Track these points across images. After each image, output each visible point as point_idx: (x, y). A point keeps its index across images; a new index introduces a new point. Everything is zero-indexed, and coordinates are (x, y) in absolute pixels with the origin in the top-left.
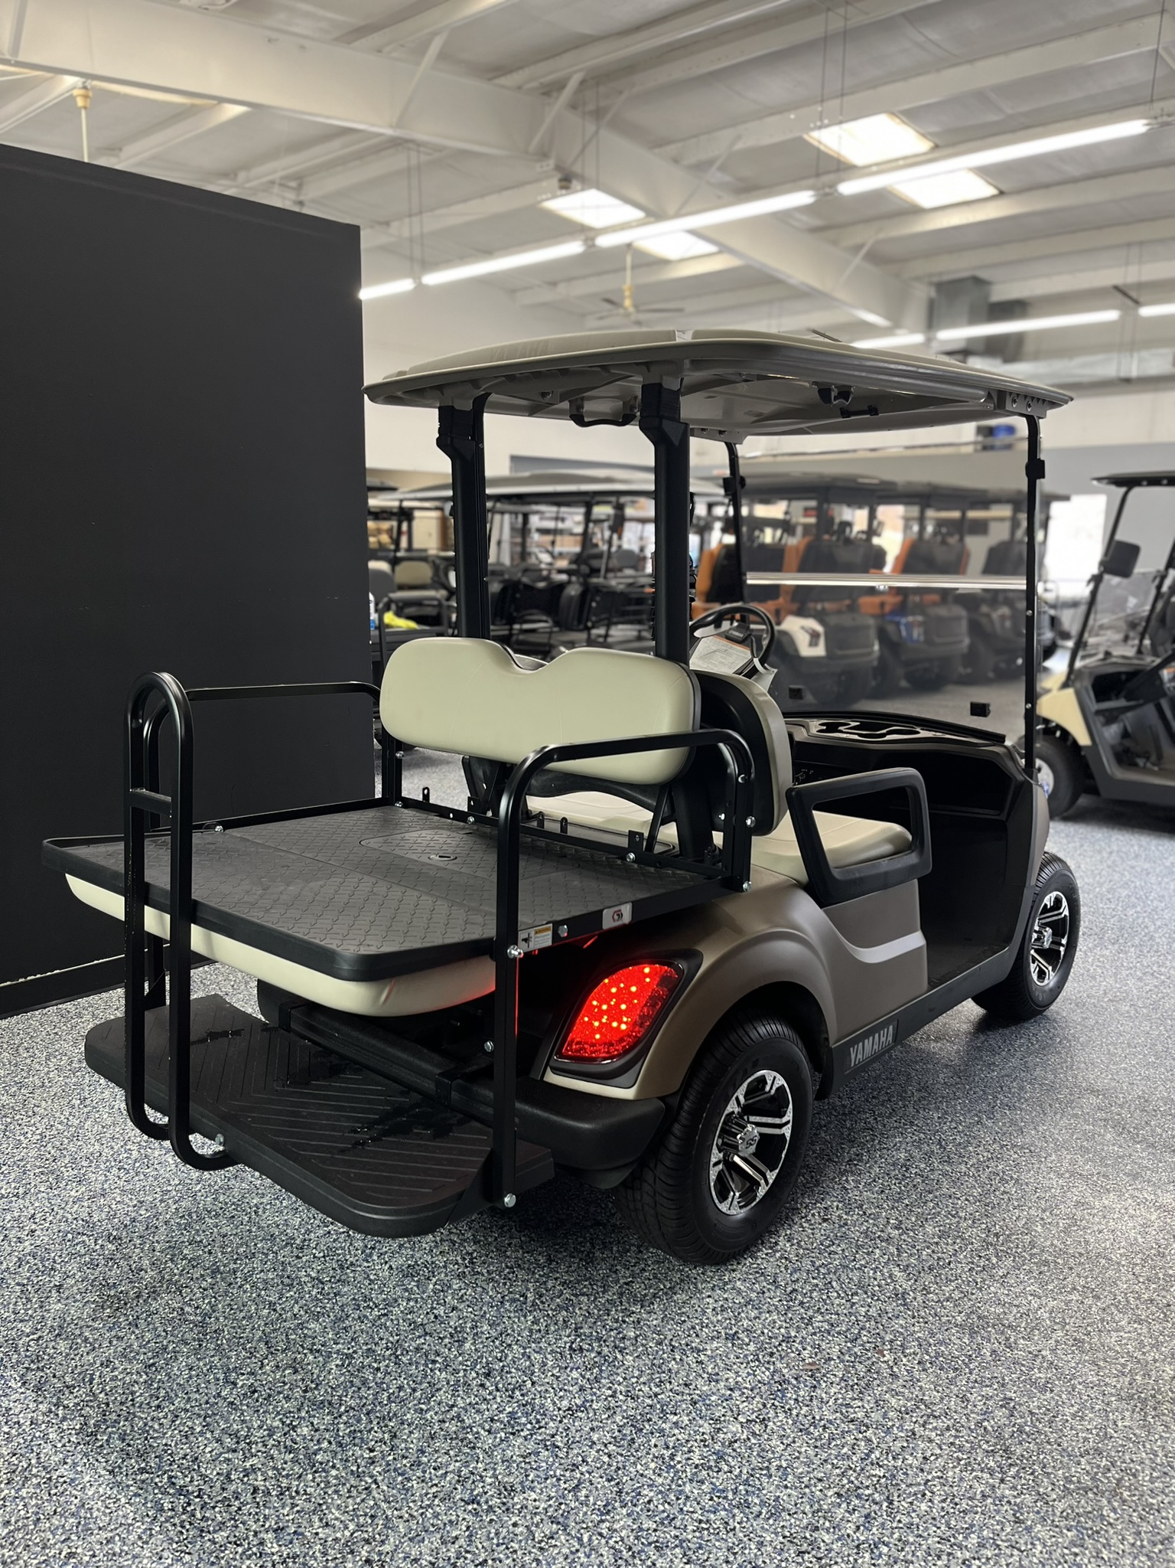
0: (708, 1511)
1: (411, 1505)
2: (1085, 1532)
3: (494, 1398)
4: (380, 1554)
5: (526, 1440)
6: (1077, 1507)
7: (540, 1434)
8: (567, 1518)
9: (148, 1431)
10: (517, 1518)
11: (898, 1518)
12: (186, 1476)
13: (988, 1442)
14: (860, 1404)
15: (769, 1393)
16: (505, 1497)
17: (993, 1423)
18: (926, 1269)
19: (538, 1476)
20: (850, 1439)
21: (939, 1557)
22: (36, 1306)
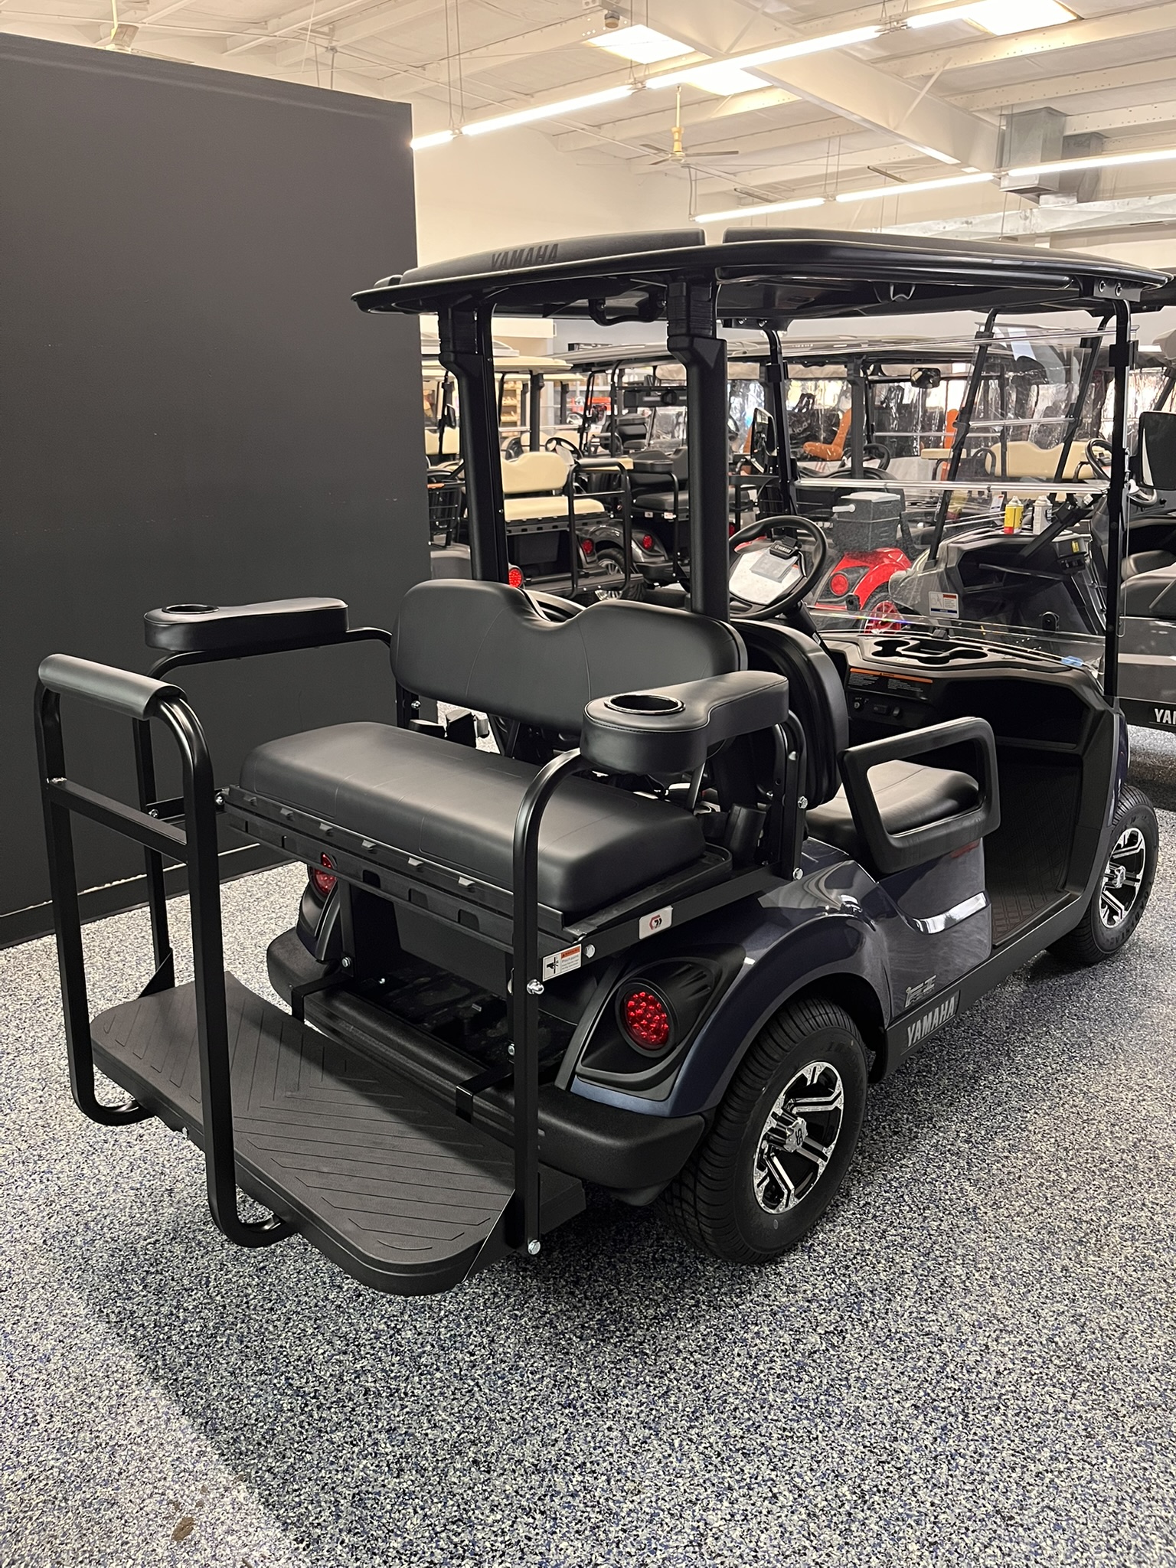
0: (791, 1420)
1: (512, 1407)
2: (1154, 1447)
3: (584, 1305)
4: (486, 1455)
5: (616, 1347)
6: (1146, 1423)
7: (629, 1342)
8: (658, 1423)
9: (263, 1333)
10: (612, 1423)
11: (973, 1431)
12: (302, 1377)
13: (1059, 1357)
14: (934, 1318)
15: (845, 1305)
16: (599, 1402)
17: (1064, 1338)
18: (996, 1184)
19: (629, 1382)
20: (925, 1353)
21: (1013, 1469)
22: (150, 1210)
